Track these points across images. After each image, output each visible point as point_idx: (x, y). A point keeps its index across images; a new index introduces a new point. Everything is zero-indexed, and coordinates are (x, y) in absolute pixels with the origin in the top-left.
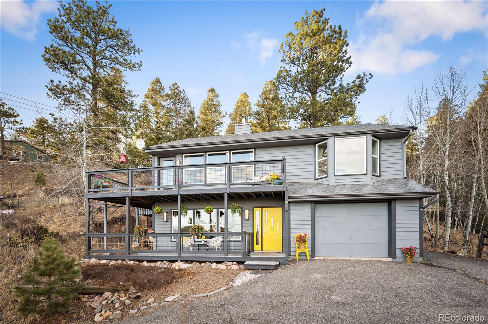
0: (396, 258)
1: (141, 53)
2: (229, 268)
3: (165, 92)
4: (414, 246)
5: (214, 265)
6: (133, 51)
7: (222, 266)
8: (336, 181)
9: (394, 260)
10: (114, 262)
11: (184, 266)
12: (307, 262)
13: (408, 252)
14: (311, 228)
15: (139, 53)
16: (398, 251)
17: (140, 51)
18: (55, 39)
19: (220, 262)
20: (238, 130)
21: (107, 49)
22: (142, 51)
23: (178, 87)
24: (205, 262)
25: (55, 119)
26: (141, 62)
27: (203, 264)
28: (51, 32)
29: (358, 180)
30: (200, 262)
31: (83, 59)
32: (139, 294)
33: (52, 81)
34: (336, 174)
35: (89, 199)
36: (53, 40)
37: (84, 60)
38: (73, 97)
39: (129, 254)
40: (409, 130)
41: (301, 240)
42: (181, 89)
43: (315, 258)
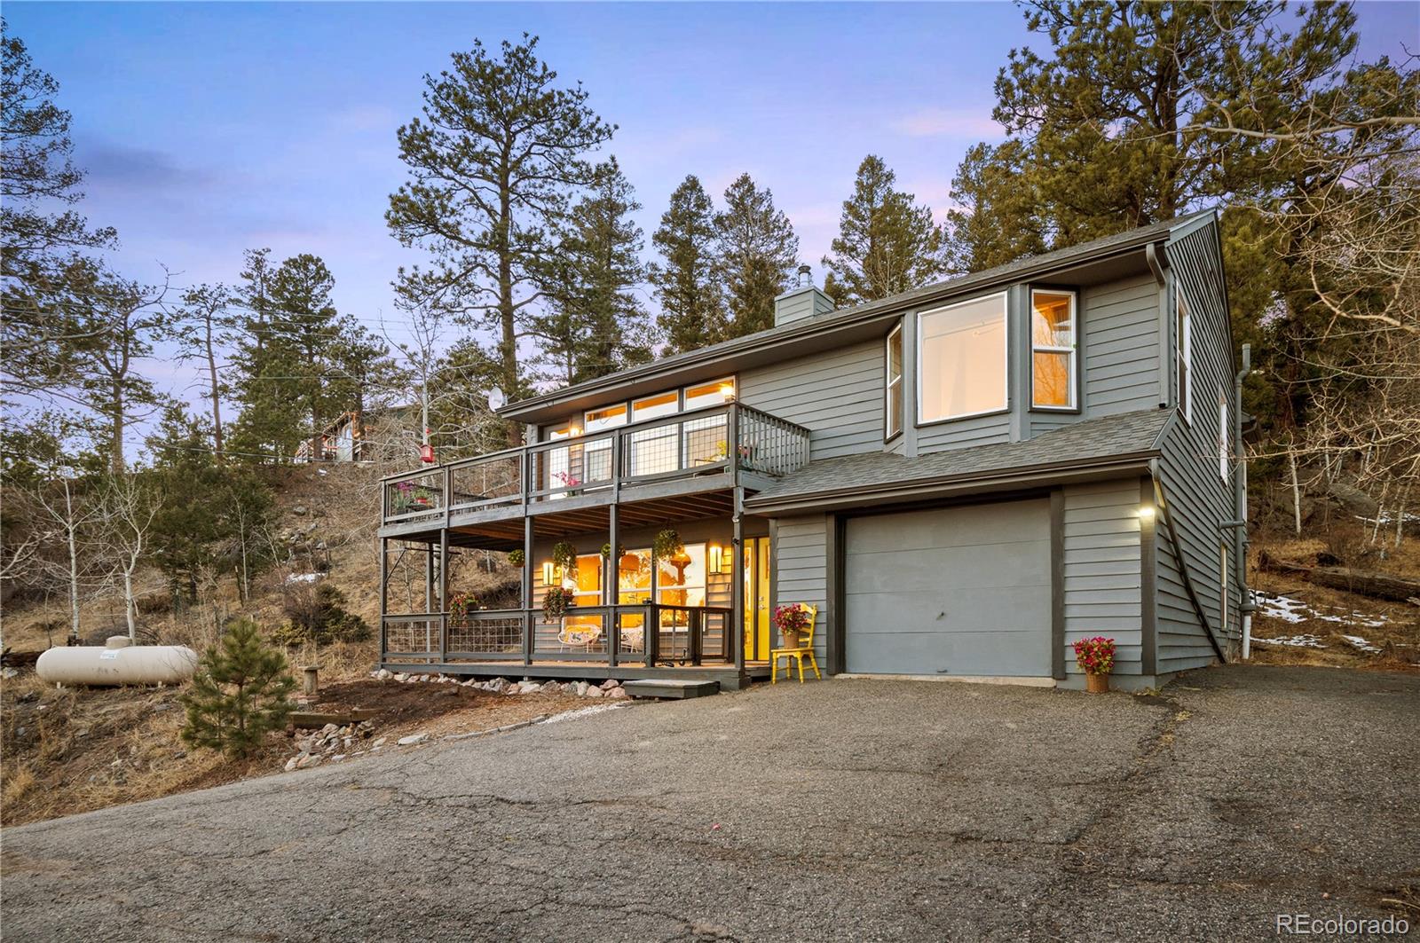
0: (1065, 679)
1: (615, 134)
2: (607, 693)
3: (714, 212)
5: (582, 689)
6: (595, 135)
7: (595, 691)
8: (922, 443)
9: (1062, 685)
10: (416, 677)
12: (797, 685)
14: (827, 589)
15: (610, 135)
16: (1070, 654)
17: (612, 128)
18: (414, 169)
19: (599, 682)
20: (783, 313)
21: (532, 151)
22: (616, 127)
23: (752, 187)
25: (411, 356)
26: (613, 159)
27: (564, 687)
28: (403, 157)
29: (983, 433)
30: (562, 680)
31: (475, 193)
32: (371, 729)
33: (401, 270)
34: (920, 422)
35: (385, 539)
36: (410, 172)
37: (478, 198)
38: (448, 297)
39: (446, 660)
40: (1144, 247)
42: (760, 189)
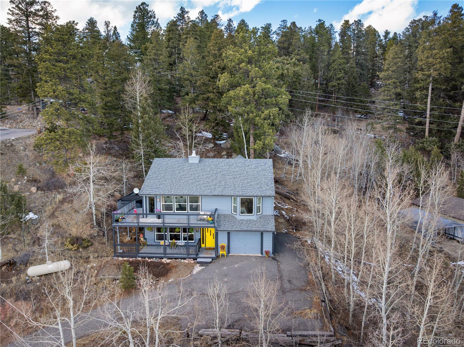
4: (269, 250)
5: (182, 261)
7: (186, 261)
8: (240, 218)
9: (262, 256)
10: (131, 259)
11: (168, 261)
13: (267, 253)
16: (264, 252)
19: (185, 259)
24: (178, 259)
27: (177, 260)
29: (250, 217)
32: (158, 279)
39: (138, 254)
41: (223, 247)
43: (230, 254)
